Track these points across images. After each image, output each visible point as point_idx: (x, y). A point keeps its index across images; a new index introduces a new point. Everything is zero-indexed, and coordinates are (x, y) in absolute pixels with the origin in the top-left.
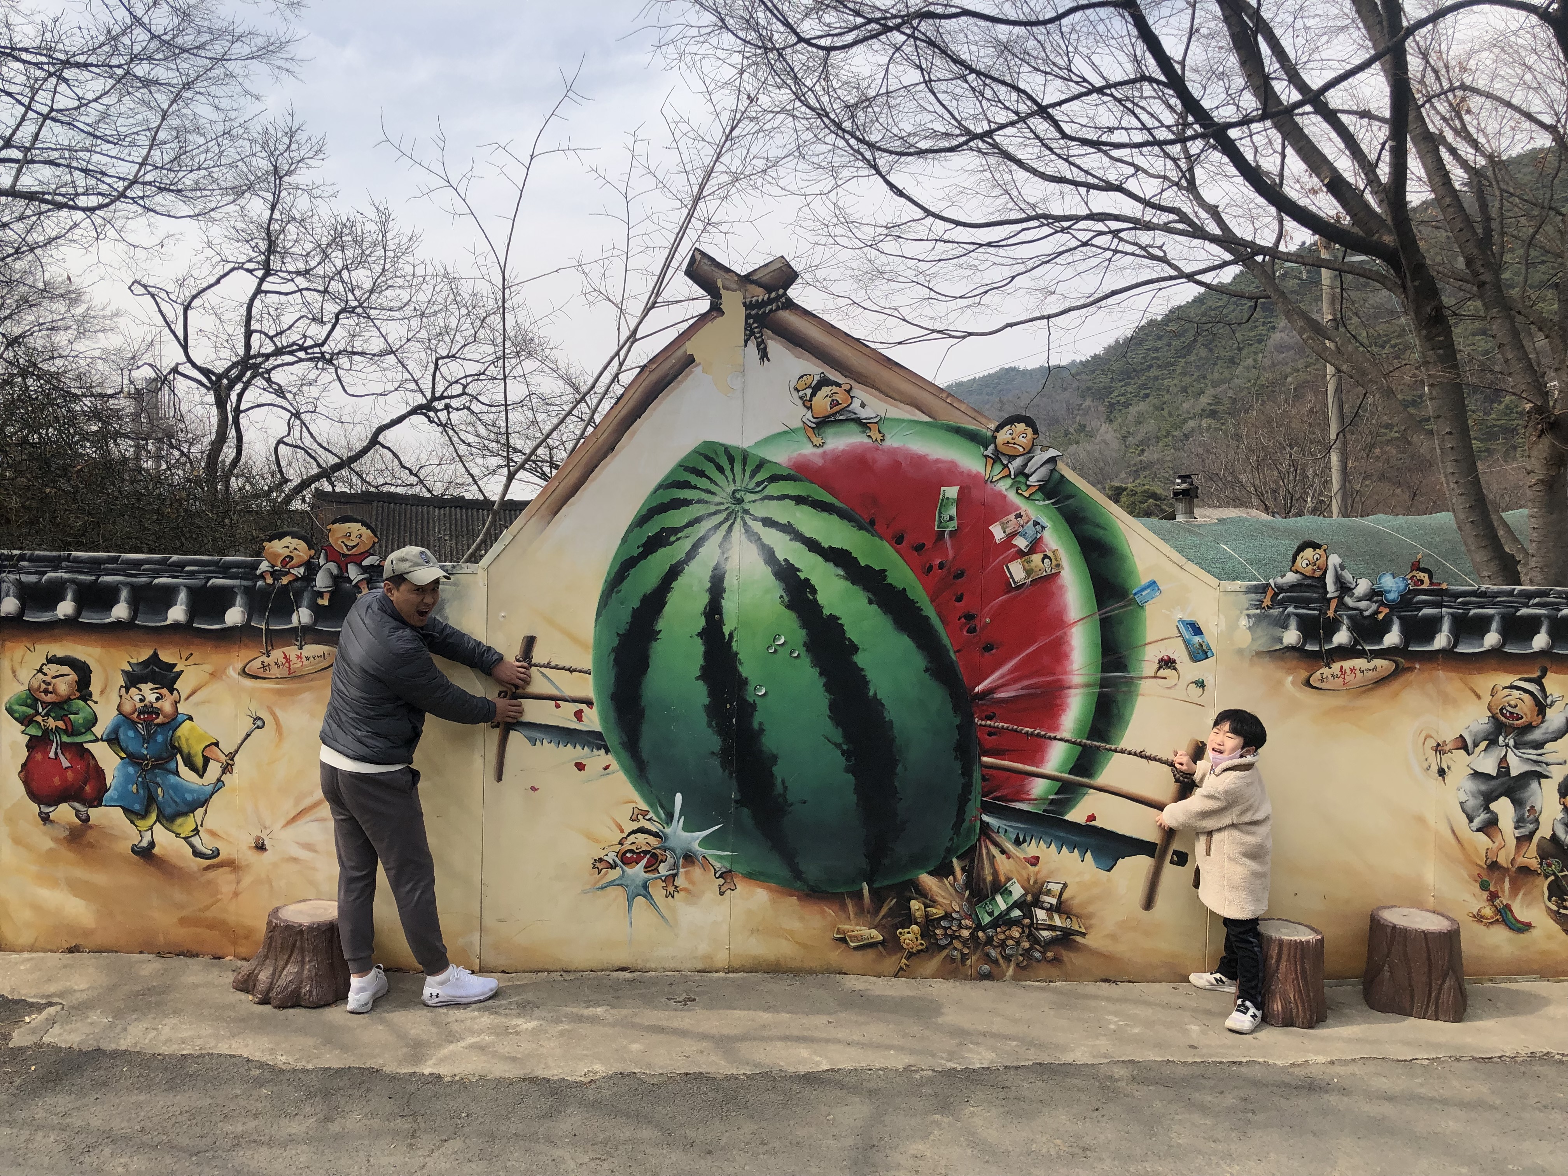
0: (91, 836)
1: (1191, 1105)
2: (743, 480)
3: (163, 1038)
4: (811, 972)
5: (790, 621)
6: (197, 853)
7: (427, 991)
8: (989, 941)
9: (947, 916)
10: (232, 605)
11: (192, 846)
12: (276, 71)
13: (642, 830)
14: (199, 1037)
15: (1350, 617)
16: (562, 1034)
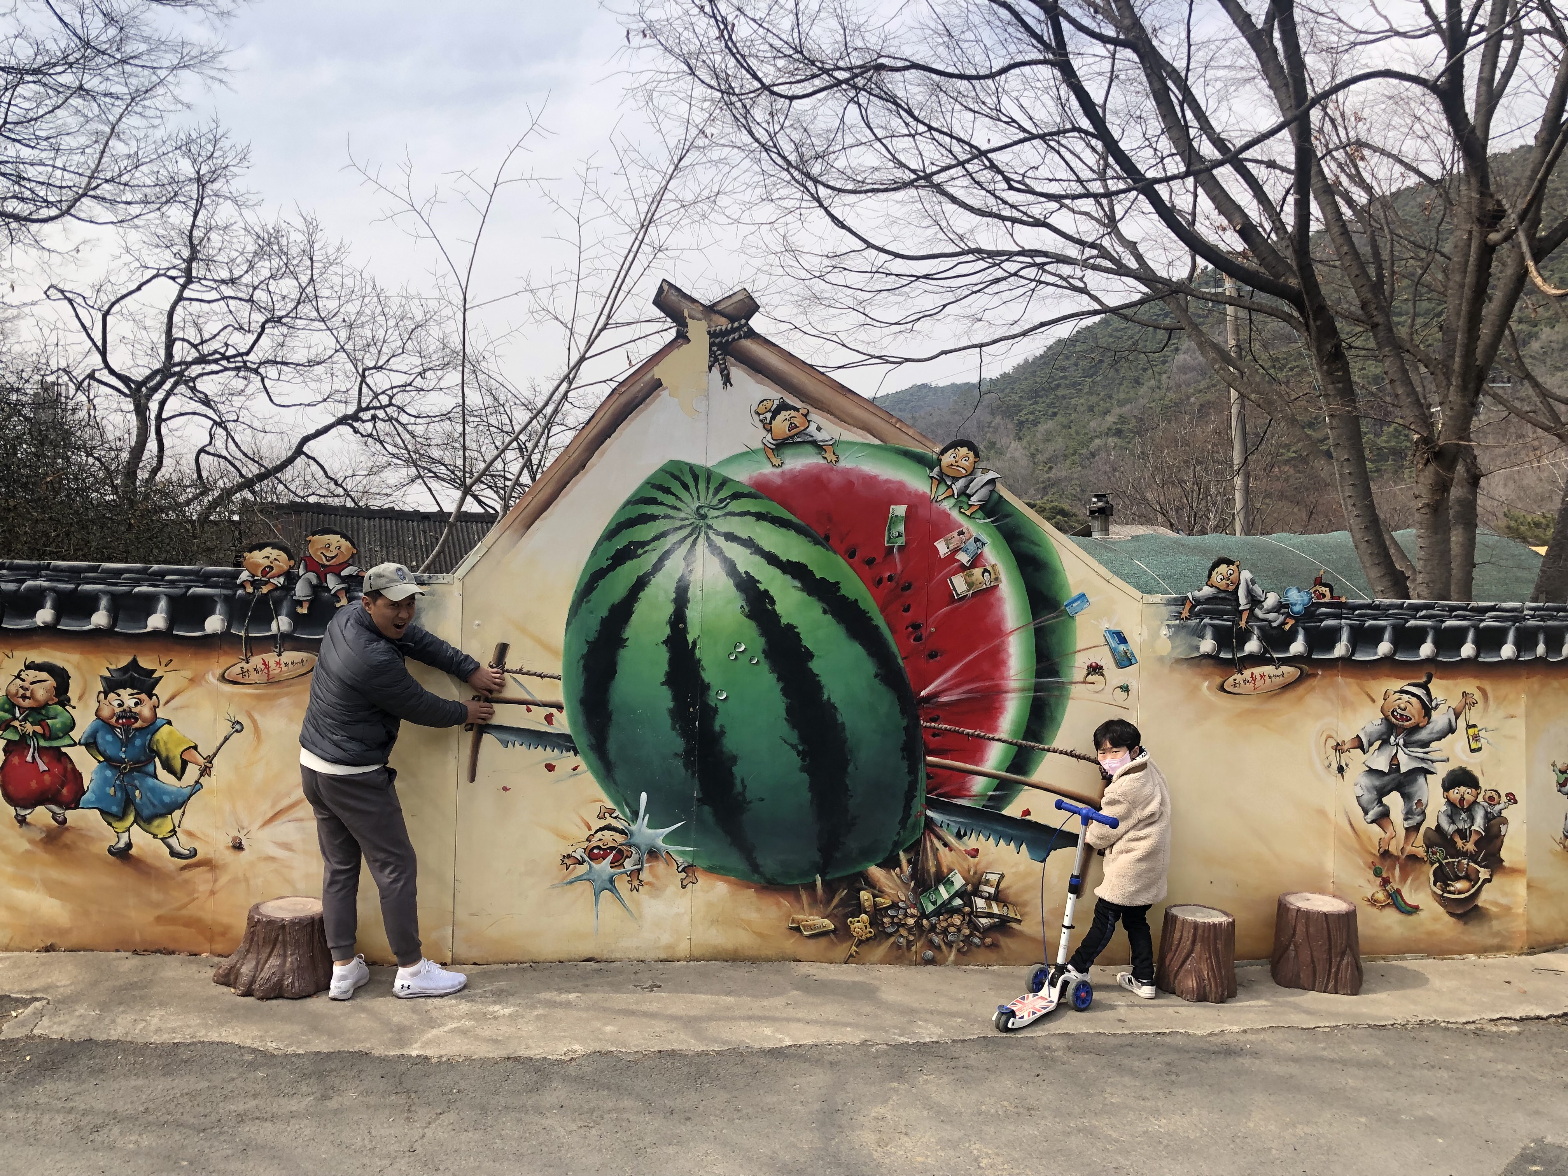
0: (68, 838)
1: (1121, 1069)
2: (706, 497)
3: (152, 1028)
4: (768, 960)
5: (750, 629)
6: (174, 854)
7: (398, 983)
8: (933, 928)
9: (894, 906)
10: (212, 613)
11: (169, 846)
12: (209, 81)
13: (608, 828)
14: (189, 1027)
15: (1259, 627)
16: (538, 1017)
